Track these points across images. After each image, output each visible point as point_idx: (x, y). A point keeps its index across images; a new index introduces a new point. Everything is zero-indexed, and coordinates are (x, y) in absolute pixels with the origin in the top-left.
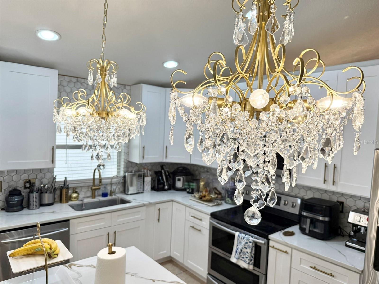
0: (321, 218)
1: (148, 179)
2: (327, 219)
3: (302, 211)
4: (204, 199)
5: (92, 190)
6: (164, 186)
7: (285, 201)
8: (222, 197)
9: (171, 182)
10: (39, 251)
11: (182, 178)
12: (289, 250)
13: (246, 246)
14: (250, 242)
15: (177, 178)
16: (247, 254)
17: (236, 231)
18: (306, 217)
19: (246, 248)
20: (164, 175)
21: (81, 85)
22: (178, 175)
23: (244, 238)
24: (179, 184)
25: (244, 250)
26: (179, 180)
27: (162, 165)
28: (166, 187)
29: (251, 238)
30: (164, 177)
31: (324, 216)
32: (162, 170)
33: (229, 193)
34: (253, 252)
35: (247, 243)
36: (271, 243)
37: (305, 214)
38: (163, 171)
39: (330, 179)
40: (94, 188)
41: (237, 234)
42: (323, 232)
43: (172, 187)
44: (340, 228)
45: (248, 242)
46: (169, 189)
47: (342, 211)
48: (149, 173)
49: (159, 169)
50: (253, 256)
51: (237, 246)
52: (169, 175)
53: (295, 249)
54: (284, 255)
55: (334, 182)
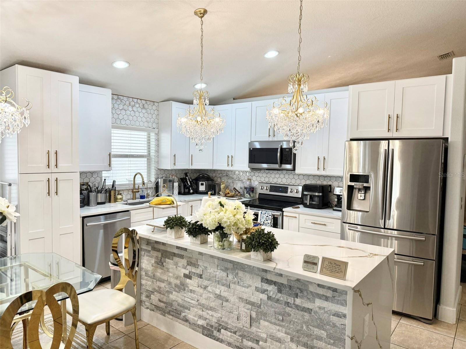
0: (317, 194)
1: (176, 184)
2: (321, 194)
3: (304, 191)
4: (228, 195)
5: (133, 192)
6: (189, 190)
7: (291, 189)
8: (241, 195)
9: (195, 187)
10: (164, 202)
11: (204, 183)
12: (297, 215)
13: (267, 219)
14: (270, 215)
15: (200, 183)
16: (268, 224)
17: (259, 211)
18: (307, 195)
19: (267, 220)
20: (188, 181)
22: (200, 181)
23: (265, 213)
24: (202, 188)
25: (266, 222)
26: (202, 184)
27: (186, 172)
28: (191, 191)
29: (270, 213)
30: (189, 183)
31: (319, 193)
32: (186, 177)
33: (248, 190)
34: (272, 223)
35: (267, 216)
36: (285, 214)
37: (306, 193)
38: (187, 178)
39: (321, 167)
40: (134, 191)
41: (260, 212)
42: (318, 203)
43: (197, 192)
44: (329, 202)
45: (268, 215)
46: (193, 193)
47: (330, 191)
48: (176, 179)
49: (183, 176)
50: (272, 225)
51: (261, 220)
52: (192, 181)
53: (301, 214)
54: (294, 219)
55: (324, 169)
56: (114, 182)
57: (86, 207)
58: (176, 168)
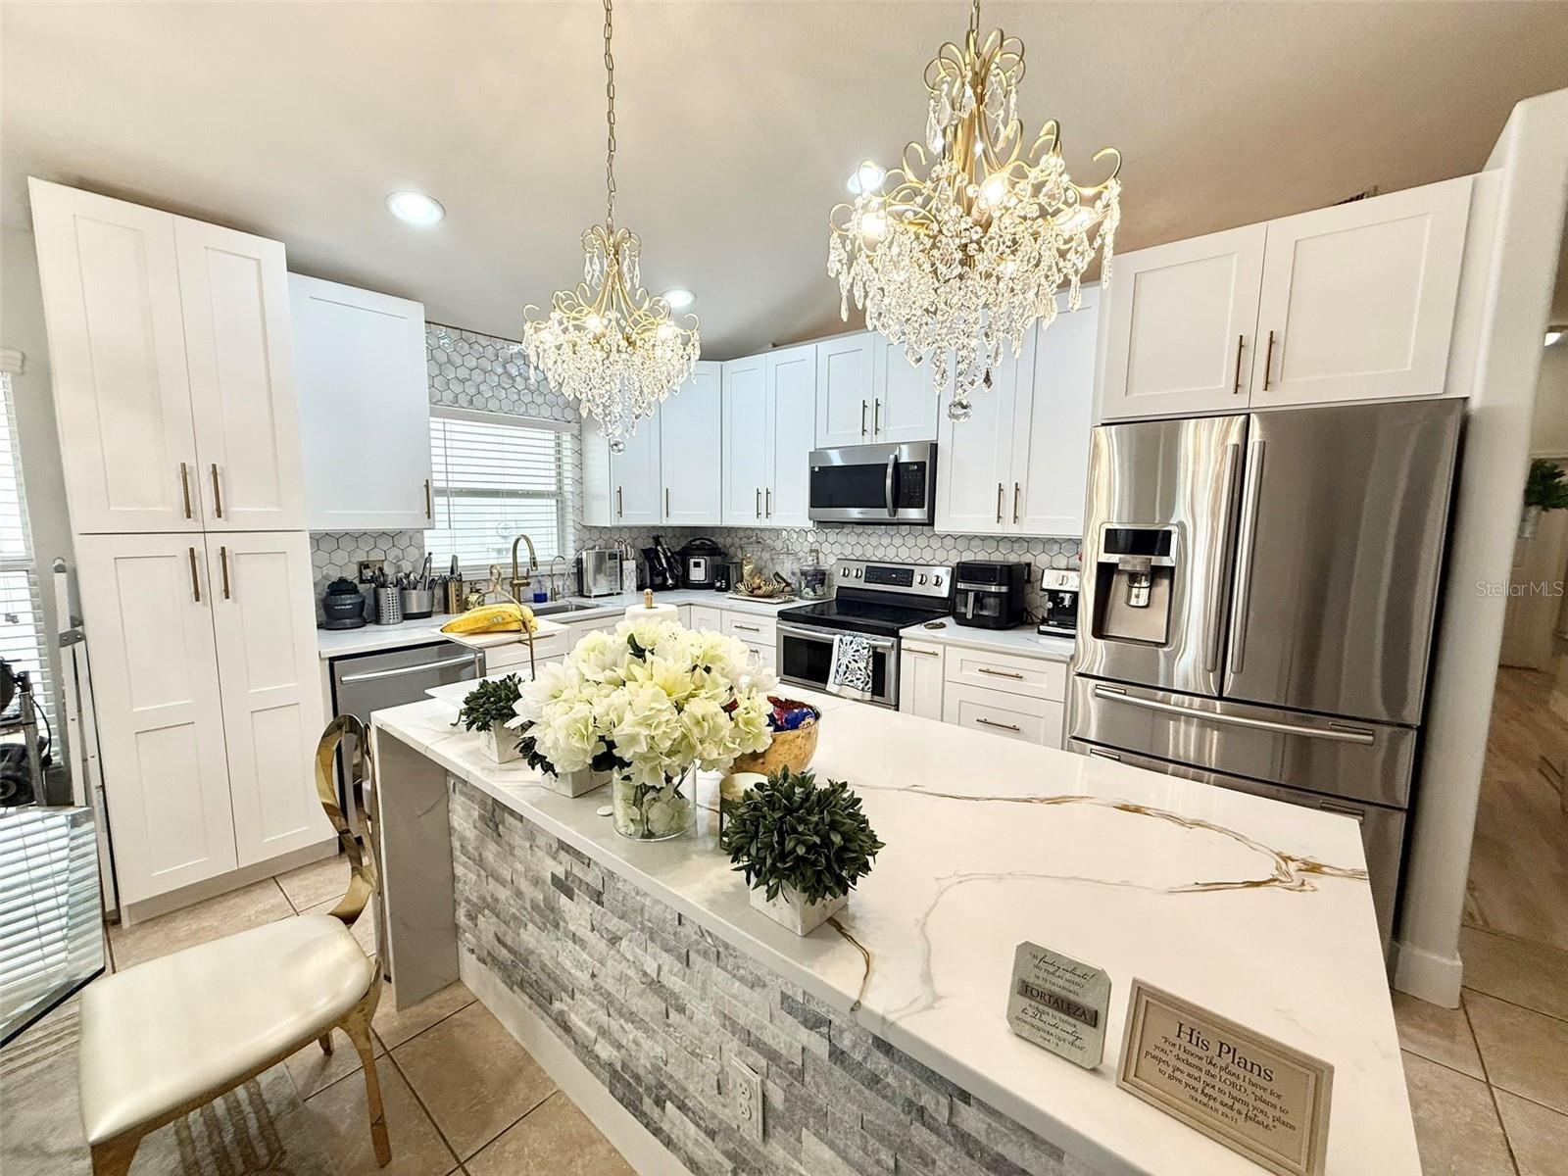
0: (993, 589)
1: (630, 566)
2: (1004, 589)
3: (957, 581)
4: (757, 592)
5: (511, 584)
6: (666, 579)
7: (922, 576)
8: (793, 590)
9: (679, 571)
10: (499, 624)
11: (702, 561)
12: (939, 649)
13: (856, 658)
14: (864, 648)
15: (692, 561)
16: (859, 672)
17: (835, 634)
18: (966, 592)
19: (856, 661)
20: (662, 556)
21: (471, 348)
22: (693, 556)
23: (851, 642)
24: (697, 574)
25: (853, 665)
26: (697, 565)
27: (657, 535)
28: (670, 581)
29: (866, 641)
30: (663, 561)
31: (1000, 585)
32: (656, 546)
33: (809, 578)
34: (871, 668)
35: (858, 651)
36: (904, 644)
37: (961, 586)
38: (659, 548)
39: (1008, 512)
40: (516, 582)
41: (837, 638)
42: (997, 615)
43: (684, 583)
44: (1026, 609)
45: (860, 648)
46: (675, 587)
47: (1029, 581)
48: (631, 553)
49: (650, 544)
50: (871, 674)
51: (839, 660)
52: (672, 556)
53: (950, 645)
54: (931, 658)
55: (1016, 517)
56: (455, 558)
57: (371, 627)
58: (623, 522)
